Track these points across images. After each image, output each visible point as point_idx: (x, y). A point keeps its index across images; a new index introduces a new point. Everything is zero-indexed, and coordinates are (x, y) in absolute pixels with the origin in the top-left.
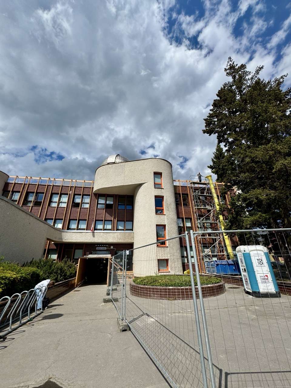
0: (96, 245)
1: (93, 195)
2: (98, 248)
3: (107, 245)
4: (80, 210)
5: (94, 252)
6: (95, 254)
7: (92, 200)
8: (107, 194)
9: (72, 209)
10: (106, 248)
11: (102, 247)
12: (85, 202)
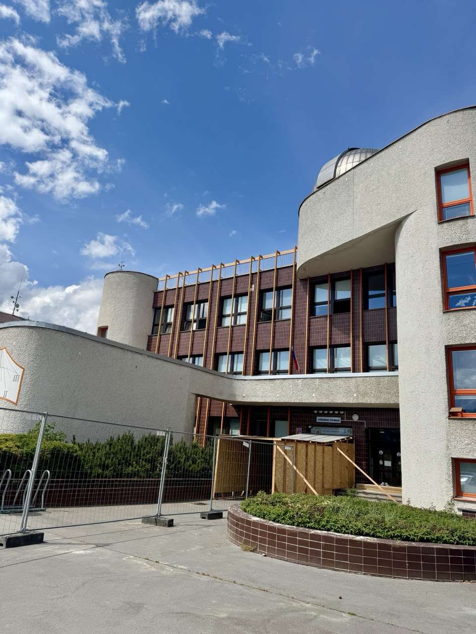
0: (316, 412)
1: (299, 283)
2: (320, 418)
3: (342, 412)
4: (274, 326)
5: (314, 429)
6: (318, 433)
7: (297, 298)
8: (332, 275)
9: (260, 326)
10: (338, 420)
11: (328, 415)
12: (285, 305)
